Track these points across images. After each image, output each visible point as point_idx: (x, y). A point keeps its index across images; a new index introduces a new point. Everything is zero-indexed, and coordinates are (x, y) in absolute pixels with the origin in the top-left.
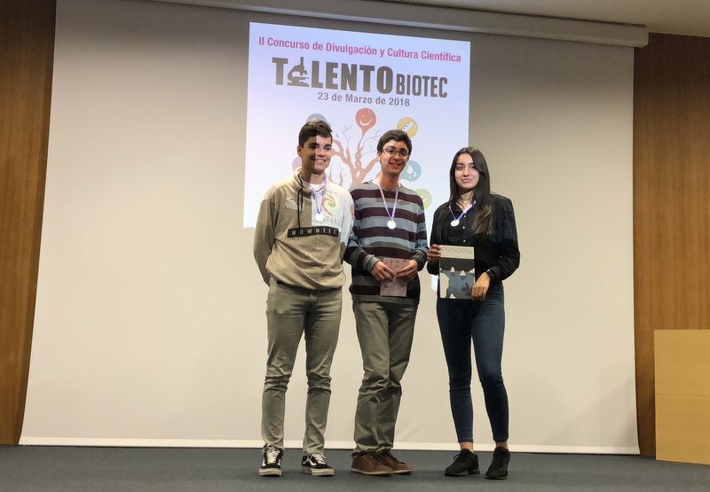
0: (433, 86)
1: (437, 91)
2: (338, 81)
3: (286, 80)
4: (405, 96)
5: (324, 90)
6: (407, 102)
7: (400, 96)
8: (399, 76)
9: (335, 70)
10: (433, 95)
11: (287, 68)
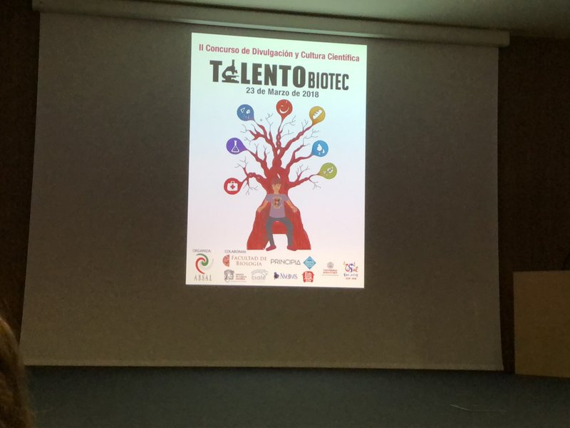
0: (338, 82)
1: (340, 85)
2: (262, 78)
3: (221, 78)
4: (315, 89)
5: (251, 85)
6: (317, 95)
7: (311, 90)
8: (310, 73)
9: (259, 70)
10: (338, 88)
11: (221, 69)
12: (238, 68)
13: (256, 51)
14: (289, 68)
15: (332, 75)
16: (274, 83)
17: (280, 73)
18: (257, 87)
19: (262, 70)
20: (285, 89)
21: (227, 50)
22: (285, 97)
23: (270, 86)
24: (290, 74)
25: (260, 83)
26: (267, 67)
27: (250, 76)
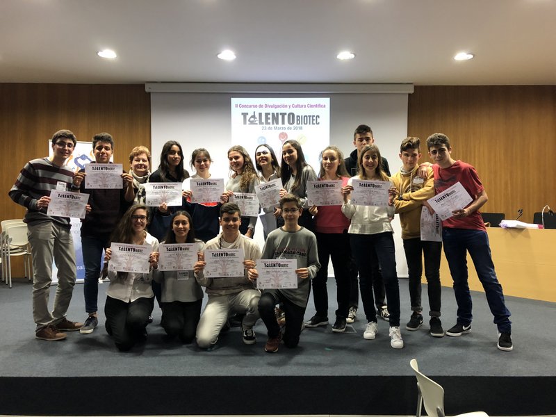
0: (313, 120)
1: (315, 122)
2: (270, 121)
3: (248, 122)
4: (300, 125)
5: (264, 125)
6: (302, 128)
7: (298, 126)
8: (298, 116)
9: (269, 116)
10: (313, 124)
11: (248, 117)
12: (257, 116)
13: (267, 106)
14: (286, 114)
15: (310, 116)
16: (277, 123)
17: (280, 117)
18: (268, 126)
19: (270, 116)
20: (283, 126)
21: (251, 106)
22: (283, 131)
23: (275, 125)
24: (286, 117)
25: (269, 124)
26: (273, 114)
27: (263, 120)
